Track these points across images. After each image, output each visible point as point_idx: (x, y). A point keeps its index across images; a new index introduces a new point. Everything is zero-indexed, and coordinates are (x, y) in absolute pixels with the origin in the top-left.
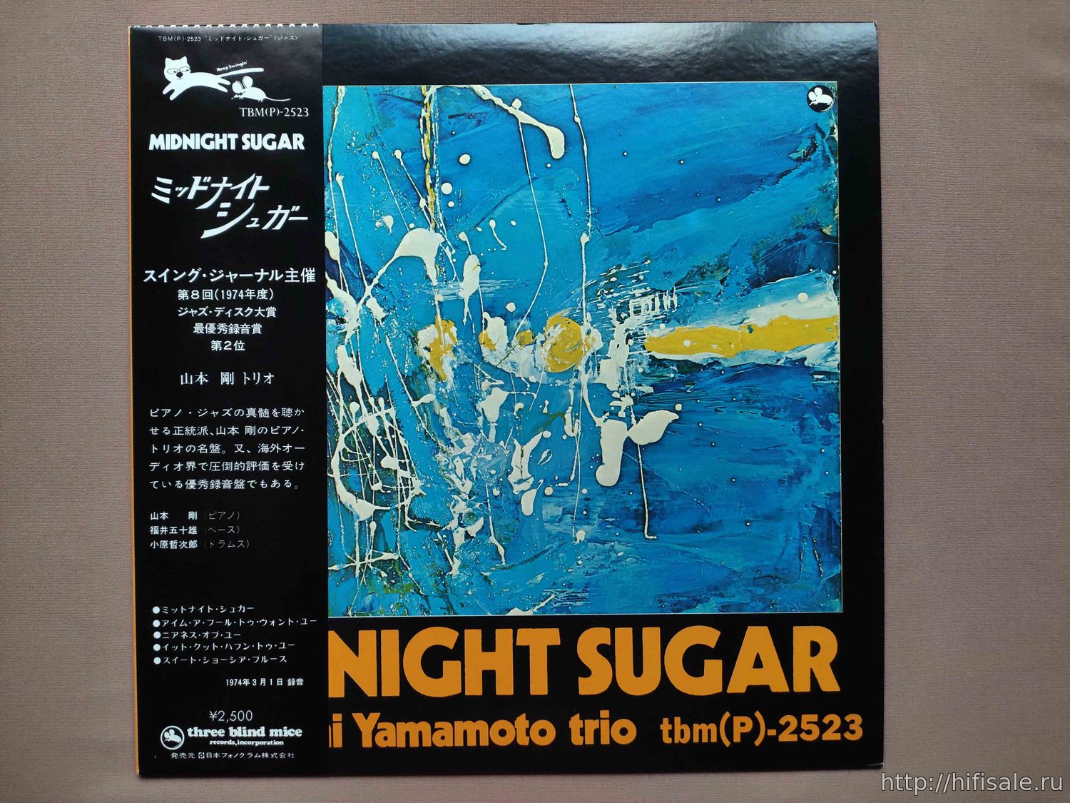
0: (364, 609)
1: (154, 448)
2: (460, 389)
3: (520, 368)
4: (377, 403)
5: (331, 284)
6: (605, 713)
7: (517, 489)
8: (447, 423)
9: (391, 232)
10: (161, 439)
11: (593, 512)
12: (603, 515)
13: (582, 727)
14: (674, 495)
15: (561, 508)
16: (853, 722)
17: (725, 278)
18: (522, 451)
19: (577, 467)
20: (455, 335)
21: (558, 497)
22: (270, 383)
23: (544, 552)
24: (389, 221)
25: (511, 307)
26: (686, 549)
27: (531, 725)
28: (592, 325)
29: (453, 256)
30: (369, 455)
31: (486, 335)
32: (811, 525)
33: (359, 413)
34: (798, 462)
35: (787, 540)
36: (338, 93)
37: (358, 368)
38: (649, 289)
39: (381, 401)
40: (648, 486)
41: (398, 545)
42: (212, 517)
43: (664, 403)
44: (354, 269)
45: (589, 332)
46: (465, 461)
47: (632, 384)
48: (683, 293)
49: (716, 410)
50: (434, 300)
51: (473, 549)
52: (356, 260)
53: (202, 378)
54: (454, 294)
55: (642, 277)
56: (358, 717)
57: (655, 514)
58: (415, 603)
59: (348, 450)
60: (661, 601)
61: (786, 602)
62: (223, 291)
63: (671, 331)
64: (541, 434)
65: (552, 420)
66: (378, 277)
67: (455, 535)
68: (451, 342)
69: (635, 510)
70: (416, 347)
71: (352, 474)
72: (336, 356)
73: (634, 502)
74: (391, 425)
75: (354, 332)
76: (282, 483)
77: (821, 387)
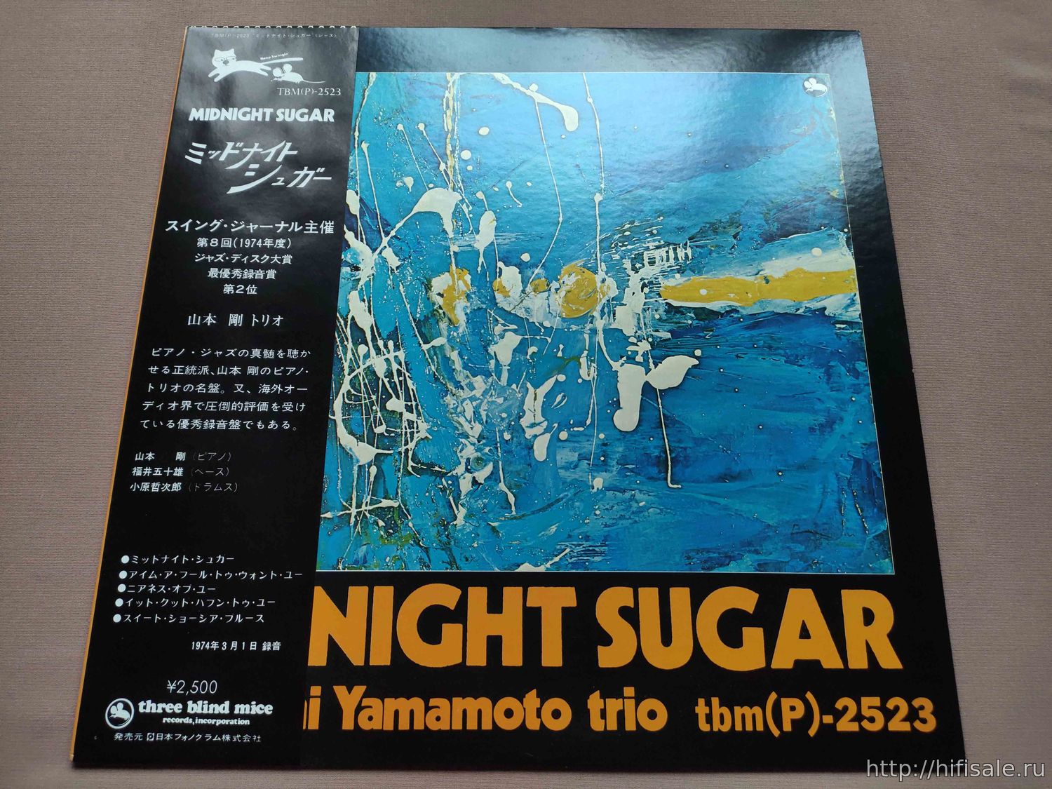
0: (356, 562)
1: (150, 386)
2: (473, 333)
3: (534, 313)
4: (386, 346)
5: (349, 236)
6: (629, 691)
7: (529, 433)
8: (458, 365)
9: (410, 190)
10: (160, 378)
11: (611, 458)
12: (622, 462)
13: (603, 707)
14: (698, 441)
15: (577, 454)
16: (922, 708)
17: (737, 234)
18: (535, 394)
19: (593, 411)
20: (469, 282)
21: (574, 442)
22: (278, 325)
23: (558, 501)
24: (409, 181)
25: (526, 257)
26: (713, 499)
27: (542, 704)
28: (607, 274)
29: (470, 212)
30: (374, 397)
31: (500, 282)
32: (848, 476)
33: (367, 356)
34: (828, 410)
35: (824, 493)
36: (369, 78)
37: (370, 312)
38: (662, 242)
39: (391, 344)
40: (670, 431)
41: (399, 491)
42: (201, 458)
43: (682, 348)
44: (372, 222)
45: (603, 281)
46: (474, 403)
47: (648, 330)
48: (697, 246)
49: (737, 356)
50: (449, 251)
51: (480, 497)
52: (375, 215)
53: (210, 319)
54: (470, 245)
55: (655, 232)
56: (340, 691)
57: (678, 462)
58: (414, 556)
59: (353, 392)
60: (689, 558)
61: (831, 563)
62: (242, 240)
63: (686, 281)
64: (555, 378)
65: (568, 363)
66: (395, 230)
67: (461, 481)
68: (465, 289)
69: (657, 457)
70: (430, 293)
71: (355, 416)
72: (347, 301)
73: (655, 448)
74: (400, 368)
75: (368, 279)
76: (280, 423)
77: (843, 335)
